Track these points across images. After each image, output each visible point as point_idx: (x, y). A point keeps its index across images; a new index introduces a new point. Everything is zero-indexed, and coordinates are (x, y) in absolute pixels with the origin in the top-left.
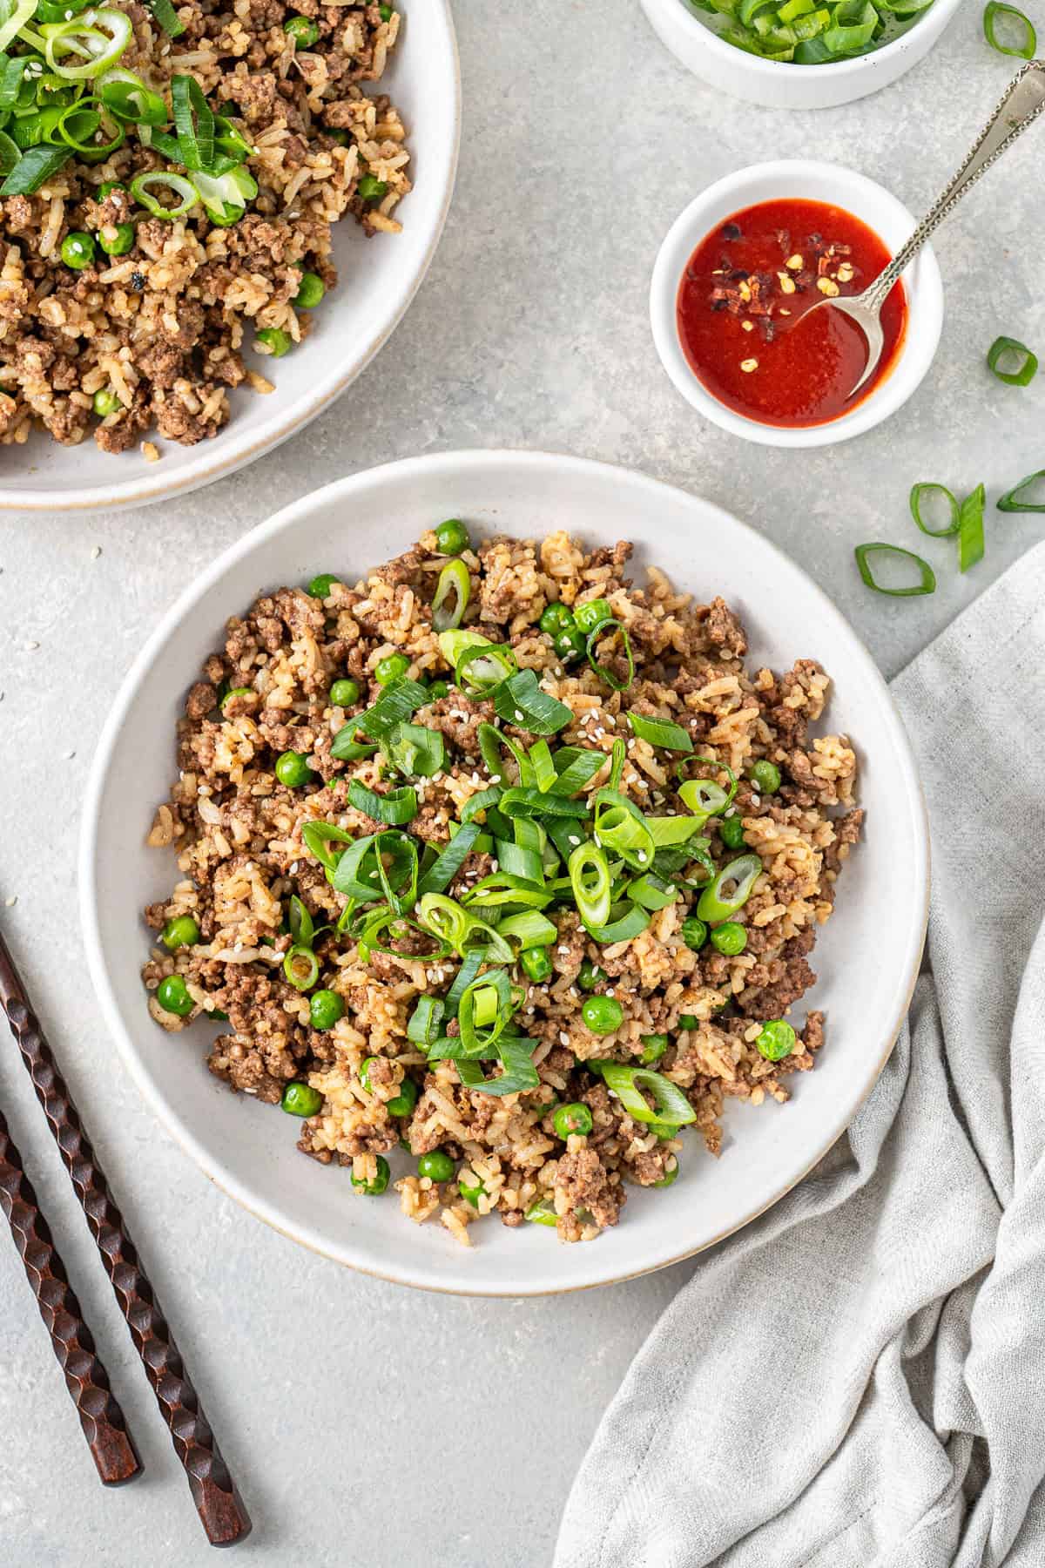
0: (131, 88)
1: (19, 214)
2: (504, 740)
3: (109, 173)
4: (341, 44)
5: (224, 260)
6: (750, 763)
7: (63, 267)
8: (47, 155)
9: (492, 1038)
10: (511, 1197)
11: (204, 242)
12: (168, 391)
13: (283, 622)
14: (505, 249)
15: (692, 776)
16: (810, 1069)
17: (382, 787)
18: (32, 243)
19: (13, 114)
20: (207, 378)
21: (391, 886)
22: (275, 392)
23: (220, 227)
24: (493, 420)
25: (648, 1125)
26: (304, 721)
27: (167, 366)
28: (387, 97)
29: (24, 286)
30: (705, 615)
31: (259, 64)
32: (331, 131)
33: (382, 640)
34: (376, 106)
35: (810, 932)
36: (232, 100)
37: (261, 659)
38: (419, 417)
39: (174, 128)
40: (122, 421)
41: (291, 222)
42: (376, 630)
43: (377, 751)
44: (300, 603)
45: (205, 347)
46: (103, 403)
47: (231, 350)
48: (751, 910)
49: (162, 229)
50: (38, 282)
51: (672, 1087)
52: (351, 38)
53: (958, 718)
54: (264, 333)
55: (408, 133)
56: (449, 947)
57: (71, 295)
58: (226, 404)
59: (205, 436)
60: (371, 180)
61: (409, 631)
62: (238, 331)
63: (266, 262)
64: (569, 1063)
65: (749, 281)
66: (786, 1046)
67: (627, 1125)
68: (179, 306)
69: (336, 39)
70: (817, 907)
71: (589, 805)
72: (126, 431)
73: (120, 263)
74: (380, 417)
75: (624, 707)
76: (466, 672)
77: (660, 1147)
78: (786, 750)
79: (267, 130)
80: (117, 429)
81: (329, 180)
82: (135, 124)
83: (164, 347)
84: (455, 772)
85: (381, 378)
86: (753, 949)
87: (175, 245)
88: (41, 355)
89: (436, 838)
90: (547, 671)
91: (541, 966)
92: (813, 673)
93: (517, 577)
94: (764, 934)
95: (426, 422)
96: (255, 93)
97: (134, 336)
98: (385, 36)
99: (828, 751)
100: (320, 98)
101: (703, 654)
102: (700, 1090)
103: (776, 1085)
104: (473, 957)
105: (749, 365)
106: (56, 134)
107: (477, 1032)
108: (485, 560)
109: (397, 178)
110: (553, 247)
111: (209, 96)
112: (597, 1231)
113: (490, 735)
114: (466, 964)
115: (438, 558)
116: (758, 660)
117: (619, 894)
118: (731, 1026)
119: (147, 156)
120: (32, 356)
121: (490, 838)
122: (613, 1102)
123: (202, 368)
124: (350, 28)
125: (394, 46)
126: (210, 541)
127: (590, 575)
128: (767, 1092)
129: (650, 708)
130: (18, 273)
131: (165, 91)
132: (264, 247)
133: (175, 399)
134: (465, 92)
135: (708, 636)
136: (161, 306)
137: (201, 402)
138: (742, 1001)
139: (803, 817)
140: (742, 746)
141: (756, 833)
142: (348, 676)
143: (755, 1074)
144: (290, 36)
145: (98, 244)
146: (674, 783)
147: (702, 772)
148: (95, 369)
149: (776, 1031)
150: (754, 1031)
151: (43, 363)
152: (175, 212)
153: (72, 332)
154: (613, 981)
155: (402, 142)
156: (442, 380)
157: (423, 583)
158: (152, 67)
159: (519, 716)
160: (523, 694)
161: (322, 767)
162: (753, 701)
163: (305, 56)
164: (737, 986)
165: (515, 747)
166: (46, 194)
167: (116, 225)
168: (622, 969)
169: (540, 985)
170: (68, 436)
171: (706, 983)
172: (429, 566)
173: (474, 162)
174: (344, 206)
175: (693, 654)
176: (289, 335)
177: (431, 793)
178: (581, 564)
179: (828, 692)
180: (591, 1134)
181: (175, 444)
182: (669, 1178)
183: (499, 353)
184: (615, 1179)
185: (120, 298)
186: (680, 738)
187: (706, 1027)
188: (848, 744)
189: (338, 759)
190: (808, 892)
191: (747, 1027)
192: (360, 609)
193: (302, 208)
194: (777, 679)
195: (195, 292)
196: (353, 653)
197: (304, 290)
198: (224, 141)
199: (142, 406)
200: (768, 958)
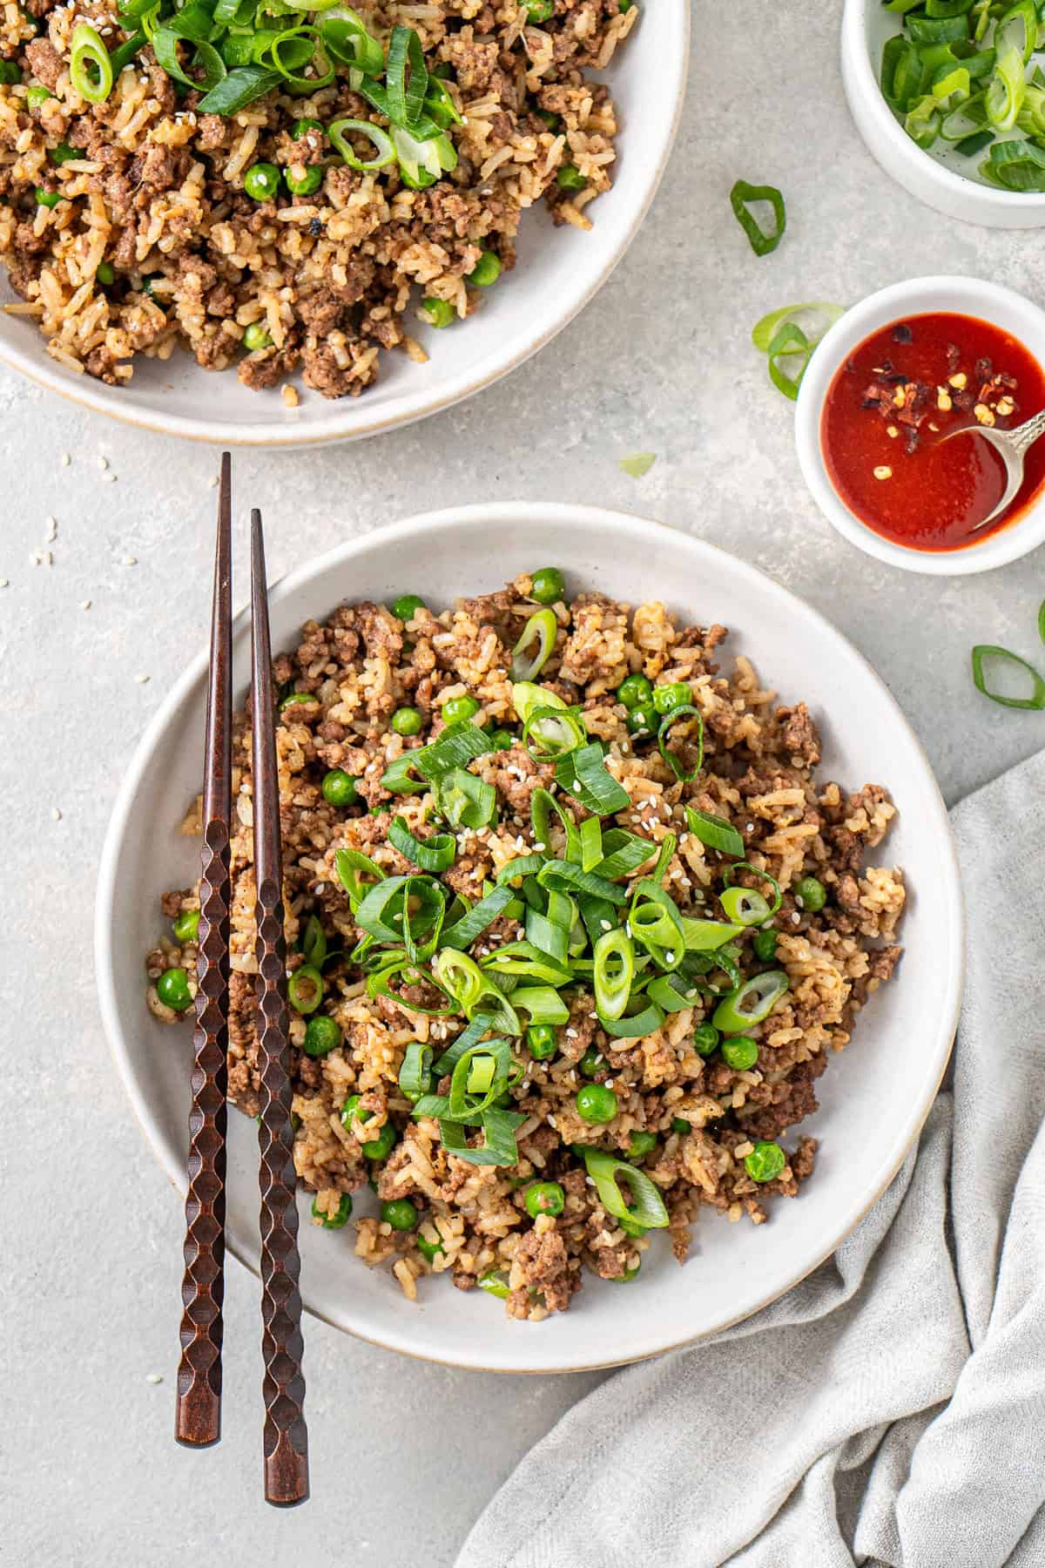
0: (351, 29)
1: (211, 134)
2: (557, 808)
3: (310, 110)
4: (573, 26)
5: (407, 223)
6: (798, 878)
7: (244, 194)
8: (252, 78)
9: (482, 1106)
10: (467, 1261)
11: (390, 200)
12: (321, 340)
13: (361, 638)
14: (691, 266)
15: (736, 882)
16: (793, 1196)
17: (424, 830)
18: (218, 164)
19: (227, 30)
20: (363, 334)
21: (412, 932)
22: (427, 363)
23: (410, 189)
24: (639, 437)
25: (620, 1220)
26: (359, 743)
27: (326, 316)
28: (607, 88)
29: (200, 207)
30: (786, 717)
31: (486, 30)
32: (542, 113)
33: (456, 678)
34: (593, 97)
35: (822, 1059)
36: (450, 63)
37: (331, 669)
38: (567, 416)
39: (385, 78)
40: (269, 359)
41: (482, 198)
42: (451, 663)
43: (428, 790)
44: (382, 621)
45: (367, 303)
46: (253, 338)
47: (393, 311)
48: (768, 1028)
49: (351, 180)
50: (215, 204)
51: (652, 1187)
52: (583, 23)
53: (1034, 843)
54: (430, 302)
55: (619, 130)
56: (457, 1004)
57: (245, 225)
58: (376, 365)
59: (348, 393)
60: (572, 171)
61: (486, 673)
62: (404, 294)
63: (448, 234)
64: (553, 1144)
65: (907, 387)
66: (773, 1171)
67: (598, 1216)
68: (351, 259)
69: (568, 20)
70: (835, 1035)
71: (627, 893)
72: (271, 370)
73: (302, 203)
74: (528, 407)
75: (685, 798)
76: (533, 729)
77: (627, 1244)
78: (837, 872)
79: (478, 101)
80: (260, 367)
81: (529, 165)
82: (348, 66)
83: (327, 296)
84: (500, 831)
85: (538, 367)
86: (762, 1067)
87: (360, 199)
88: (202, 277)
89: (468, 893)
90: (614, 744)
91: (545, 1045)
92: (881, 801)
93: (604, 641)
94: (776, 1053)
95: (572, 424)
96: (475, 61)
97: (300, 278)
98: (618, 28)
99: (878, 883)
100: (540, 77)
101: (774, 755)
102: (678, 1195)
103: (756, 1206)
104: (481, 1022)
105: (883, 473)
106: (267, 56)
107: (467, 1097)
108: (576, 617)
109: (598, 176)
110: (739, 274)
111: (427, 53)
112: (546, 1313)
113: (544, 801)
114: (471, 1027)
115: (529, 603)
116: (828, 773)
117: (639, 988)
118: (723, 1138)
119: (353, 101)
120: (193, 277)
121: (522, 904)
122: (589, 1189)
123: (360, 324)
124: (586, 13)
125: (625, 39)
126: (330, 494)
127: (678, 653)
128: (745, 1211)
129: (709, 804)
130: (197, 192)
131: (385, 38)
132: (450, 218)
133: (327, 350)
134: (687, 97)
135: (784, 739)
136: (333, 254)
137: (351, 358)
138: (739, 1115)
139: (840, 943)
140: (794, 860)
141: (790, 952)
142: (414, 705)
143: (737, 1191)
144: (523, 8)
145: (284, 179)
146: (718, 886)
147: (748, 881)
148: (254, 301)
149: (767, 1154)
150: (745, 1149)
151: (202, 285)
152: (368, 165)
153: (239, 263)
154: (614, 1073)
155: (612, 139)
156: (599, 384)
157: (509, 625)
158: (378, 10)
159: (577, 787)
160: (585, 769)
161: (369, 794)
162: (814, 816)
163: (534, 32)
164: (738, 1100)
165: (567, 817)
166: (242, 120)
167: (306, 166)
168: (626, 1062)
169: (541, 1062)
170: (211, 363)
171: (707, 1092)
172: (519, 610)
173: (679, 171)
174: (540, 193)
175: (765, 754)
176: (454, 309)
177: (472, 847)
178: (671, 640)
179: (892, 822)
180: (560, 1217)
181: (317, 395)
182: (628, 1275)
183: (661, 370)
184: (574, 1265)
185: (294, 237)
186: (734, 842)
187: (699, 1136)
188: (900, 879)
189: (386, 790)
190: (828, 1019)
191: (739, 1143)
192: (441, 640)
193: (495, 186)
194: (844, 796)
195: (370, 249)
196: (424, 684)
197: (480, 267)
198: (434, 103)
199: (292, 348)
200: (774, 1078)
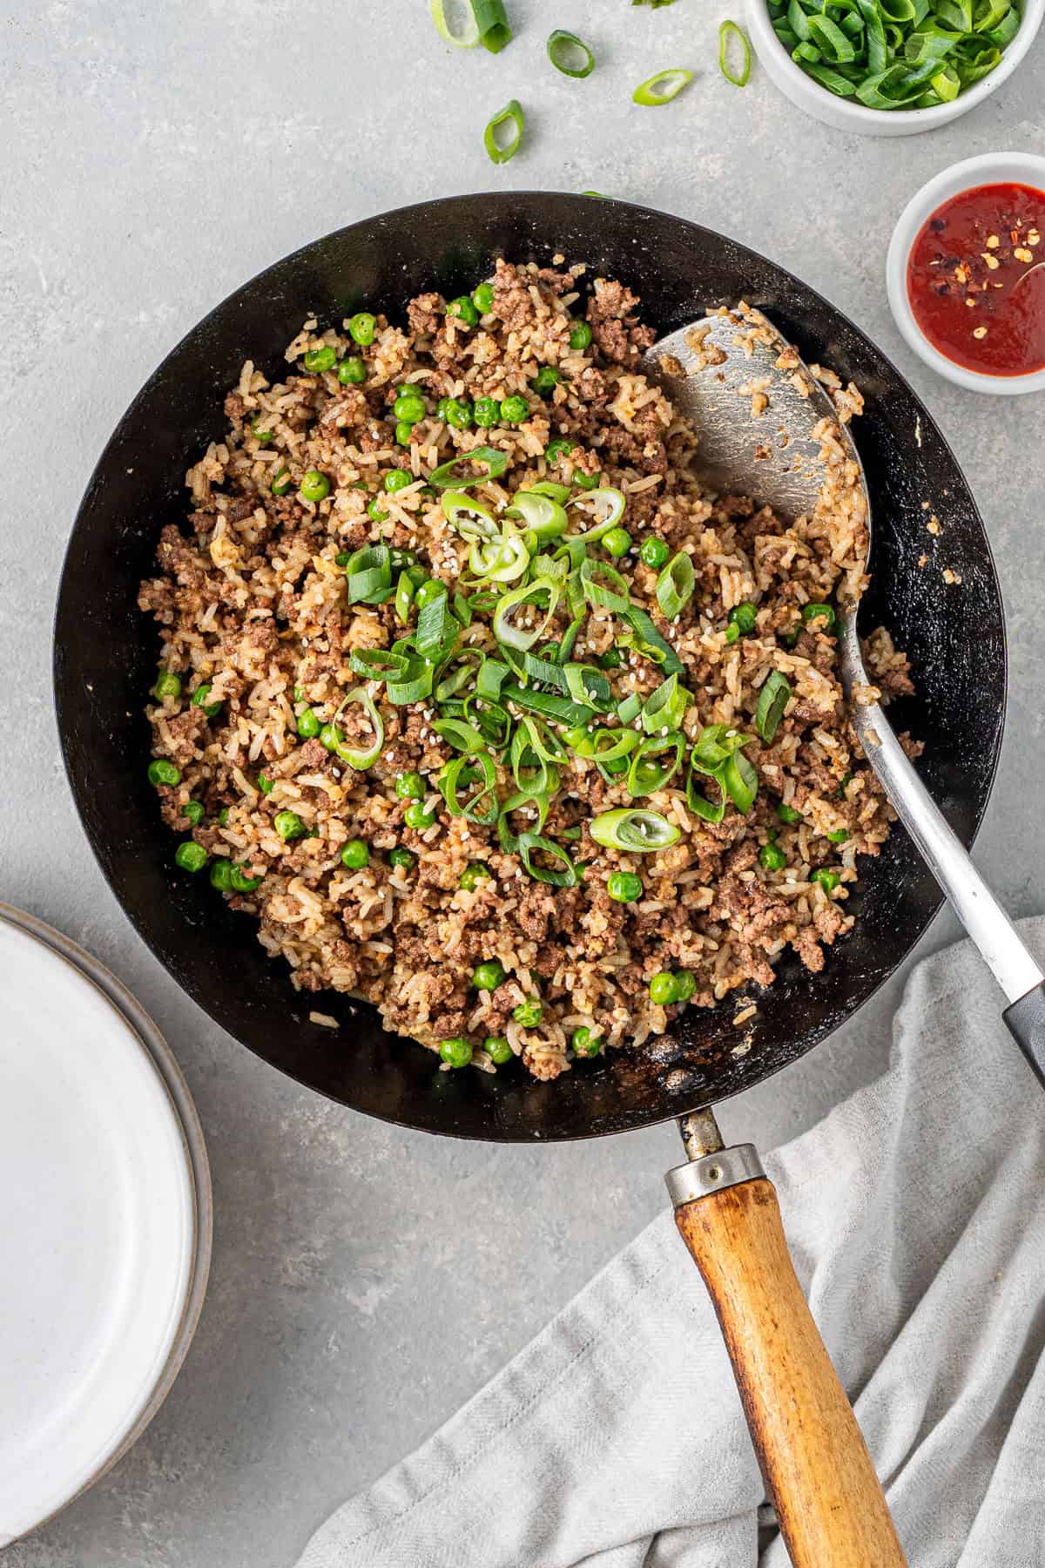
65: (962, 266)
105: (980, 333)
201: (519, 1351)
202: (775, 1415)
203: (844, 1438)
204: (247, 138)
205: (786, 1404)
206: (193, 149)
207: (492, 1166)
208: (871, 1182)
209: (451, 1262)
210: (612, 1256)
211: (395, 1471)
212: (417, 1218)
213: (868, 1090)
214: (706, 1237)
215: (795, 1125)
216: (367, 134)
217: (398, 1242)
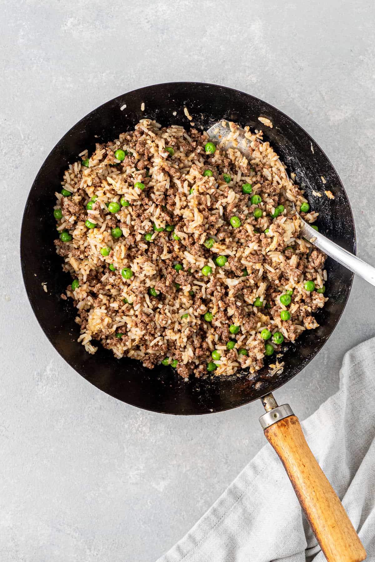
201: (216, 500)
202: (308, 497)
203: (334, 502)
204: (90, 81)
205: (311, 493)
206: (71, 86)
207: (201, 435)
208: (336, 430)
209: (188, 471)
210: (246, 465)
211: (175, 547)
212: (176, 455)
213: (333, 397)
214: (276, 438)
215: (307, 412)
216: (132, 76)
217: (169, 464)
